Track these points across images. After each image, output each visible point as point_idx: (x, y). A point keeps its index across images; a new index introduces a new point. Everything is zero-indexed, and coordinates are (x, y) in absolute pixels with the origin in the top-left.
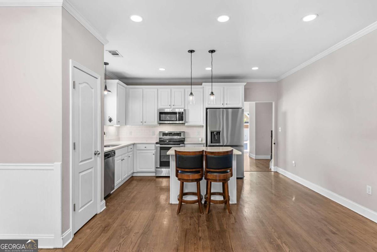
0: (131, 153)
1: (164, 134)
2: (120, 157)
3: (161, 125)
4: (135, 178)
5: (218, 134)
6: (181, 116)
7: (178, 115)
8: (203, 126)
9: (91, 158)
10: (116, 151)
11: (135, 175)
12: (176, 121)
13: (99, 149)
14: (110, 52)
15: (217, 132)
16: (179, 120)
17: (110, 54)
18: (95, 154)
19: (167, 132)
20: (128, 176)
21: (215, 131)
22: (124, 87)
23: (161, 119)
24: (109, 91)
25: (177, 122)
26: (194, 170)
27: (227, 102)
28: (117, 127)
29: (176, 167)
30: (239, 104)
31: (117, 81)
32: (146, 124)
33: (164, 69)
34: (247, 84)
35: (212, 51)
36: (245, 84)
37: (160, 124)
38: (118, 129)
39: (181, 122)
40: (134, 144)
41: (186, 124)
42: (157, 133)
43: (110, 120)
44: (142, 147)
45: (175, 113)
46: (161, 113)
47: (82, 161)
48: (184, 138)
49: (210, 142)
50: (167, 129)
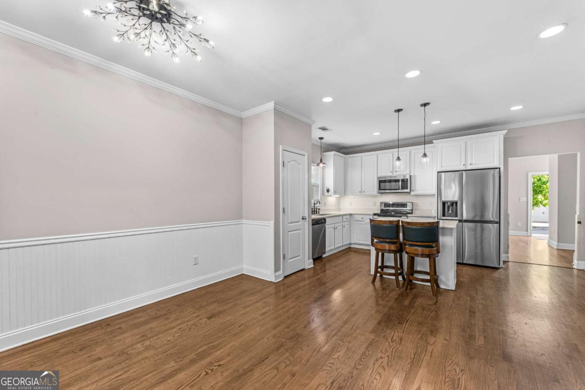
0: (347, 223)
1: (387, 205)
2: (333, 225)
3: (383, 195)
4: (353, 249)
5: (455, 204)
6: (406, 184)
7: (400, 183)
8: (434, 195)
9: (299, 222)
10: (327, 219)
11: (352, 246)
12: (399, 189)
13: (306, 215)
14: (320, 129)
15: (453, 203)
16: (402, 189)
17: (321, 130)
18: (303, 219)
19: (391, 203)
20: (343, 246)
21: (449, 201)
22: (341, 157)
23: (382, 188)
24: (324, 164)
25: (399, 191)
26: (388, 240)
27: (472, 162)
28: (337, 197)
29: (372, 237)
30: (494, 162)
31: (333, 153)
32: (365, 193)
33: (379, 133)
34: (507, 132)
35: (425, 105)
36: (505, 132)
37: (382, 193)
38: (339, 199)
39: (405, 191)
40: (351, 215)
41: (412, 193)
42: (378, 204)
43: (328, 191)
44: (360, 218)
45: (398, 181)
46: (380, 182)
47: (290, 223)
48: (412, 210)
49: (442, 215)
50: (391, 199)
